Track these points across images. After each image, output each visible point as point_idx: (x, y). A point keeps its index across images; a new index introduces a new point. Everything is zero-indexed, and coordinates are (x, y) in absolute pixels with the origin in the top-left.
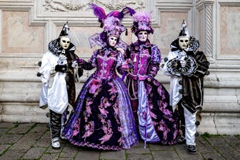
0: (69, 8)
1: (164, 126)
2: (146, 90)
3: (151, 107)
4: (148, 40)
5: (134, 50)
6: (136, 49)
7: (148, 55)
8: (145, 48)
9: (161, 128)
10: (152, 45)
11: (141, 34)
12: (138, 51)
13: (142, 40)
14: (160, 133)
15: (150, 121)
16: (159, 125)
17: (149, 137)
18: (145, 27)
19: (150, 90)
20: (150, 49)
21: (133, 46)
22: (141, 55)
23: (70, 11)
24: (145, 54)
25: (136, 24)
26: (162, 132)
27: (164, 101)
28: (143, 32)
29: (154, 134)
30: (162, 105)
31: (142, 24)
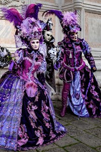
2: (80, 77)
3: (83, 90)
5: (68, 47)
9: (91, 106)
11: (73, 35)
14: (90, 110)
16: (89, 104)
19: (83, 75)
20: (81, 44)
22: (76, 52)
24: (78, 50)
26: (92, 109)
27: (92, 84)
28: (75, 34)
29: (86, 111)
30: (92, 88)
31: (73, 27)
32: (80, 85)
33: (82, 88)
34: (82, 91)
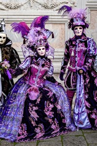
0: (8, 7)
1: (96, 114)
2: (84, 81)
3: (87, 97)
4: (83, 34)
5: (72, 44)
6: (74, 43)
7: (84, 48)
8: (81, 42)
10: (88, 39)
11: (77, 29)
12: (75, 45)
13: (77, 34)
15: (84, 109)
17: (82, 123)
18: (79, 23)
19: (88, 81)
20: (85, 42)
21: (71, 41)
22: (78, 49)
23: (10, 10)
24: (81, 47)
25: (72, 20)
26: (94, 120)
28: (78, 28)
31: (77, 20)
32: (83, 90)
33: (85, 94)
34: (85, 98)
